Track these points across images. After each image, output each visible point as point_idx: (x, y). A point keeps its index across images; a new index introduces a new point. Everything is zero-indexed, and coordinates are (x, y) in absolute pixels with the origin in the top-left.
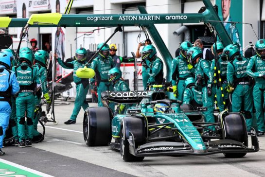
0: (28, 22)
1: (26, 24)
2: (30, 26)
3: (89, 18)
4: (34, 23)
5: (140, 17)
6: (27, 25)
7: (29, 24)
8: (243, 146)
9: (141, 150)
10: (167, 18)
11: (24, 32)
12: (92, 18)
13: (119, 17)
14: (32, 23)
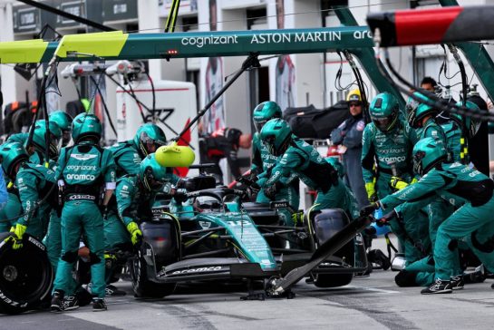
0: (55, 53)
1: (52, 56)
2: (59, 59)
3: (185, 41)
4: (68, 53)
5: (297, 35)
6: (54, 58)
7: (57, 57)
8: (343, 263)
9: (167, 273)
10: (358, 35)
11: (47, 73)
12: (192, 41)
13: (251, 38)
14: (64, 55)
